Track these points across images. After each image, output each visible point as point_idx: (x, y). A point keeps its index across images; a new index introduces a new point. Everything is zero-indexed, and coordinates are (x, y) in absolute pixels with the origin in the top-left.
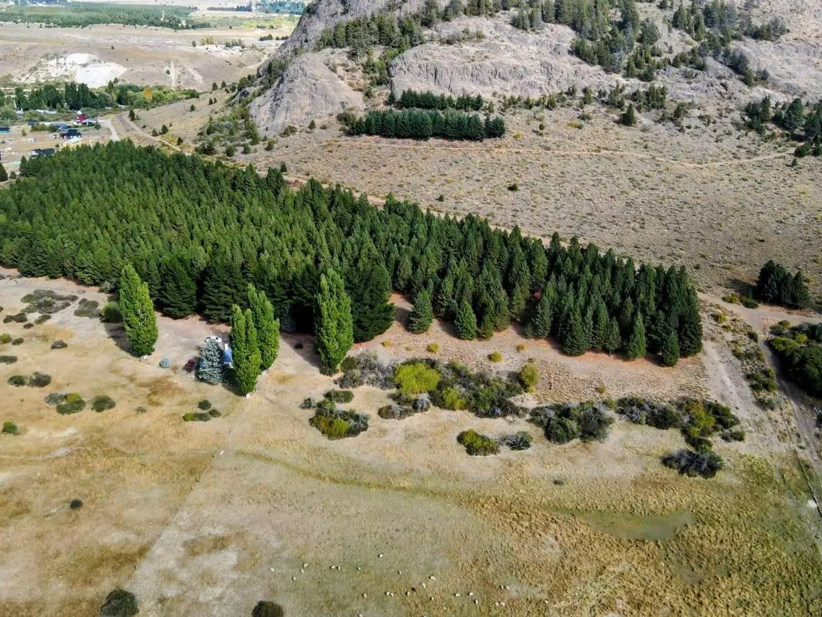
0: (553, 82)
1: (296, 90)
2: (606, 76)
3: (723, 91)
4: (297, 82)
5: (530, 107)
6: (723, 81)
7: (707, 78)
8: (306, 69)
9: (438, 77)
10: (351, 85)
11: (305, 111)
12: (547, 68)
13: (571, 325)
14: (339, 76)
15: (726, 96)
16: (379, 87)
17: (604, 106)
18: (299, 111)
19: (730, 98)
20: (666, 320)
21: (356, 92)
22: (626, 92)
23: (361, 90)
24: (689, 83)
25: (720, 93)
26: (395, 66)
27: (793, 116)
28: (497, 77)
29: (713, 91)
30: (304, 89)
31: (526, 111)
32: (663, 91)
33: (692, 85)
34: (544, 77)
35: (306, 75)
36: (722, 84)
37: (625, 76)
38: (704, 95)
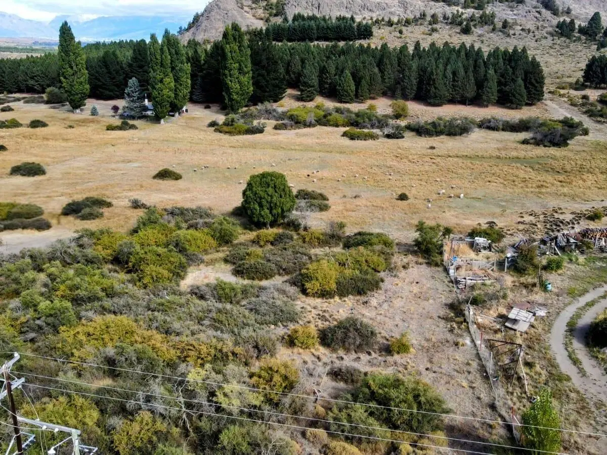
0: (408, 12)
1: (212, 18)
2: (448, 8)
3: (538, 15)
4: (213, 13)
5: (392, 25)
6: (538, 10)
7: (526, 8)
8: (220, 4)
9: (321, 8)
10: (254, 16)
11: (218, 31)
12: (404, 4)
13: (434, 80)
14: (245, 11)
15: (541, 19)
16: (276, 18)
17: (447, 25)
18: (214, 31)
19: (544, 21)
20: (513, 73)
21: (258, 20)
22: (464, 17)
23: (262, 19)
24: (513, 11)
25: (536, 18)
26: (288, 4)
27: (594, 25)
28: (366, 9)
29: (531, 16)
30: (218, 17)
31: (388, 27)
32: (493, 16)
33: (515, 12)
34: (402, 10)
35: (220, 8)
36: (537, 12)
37: (462, 8)
38: (524, 19)
